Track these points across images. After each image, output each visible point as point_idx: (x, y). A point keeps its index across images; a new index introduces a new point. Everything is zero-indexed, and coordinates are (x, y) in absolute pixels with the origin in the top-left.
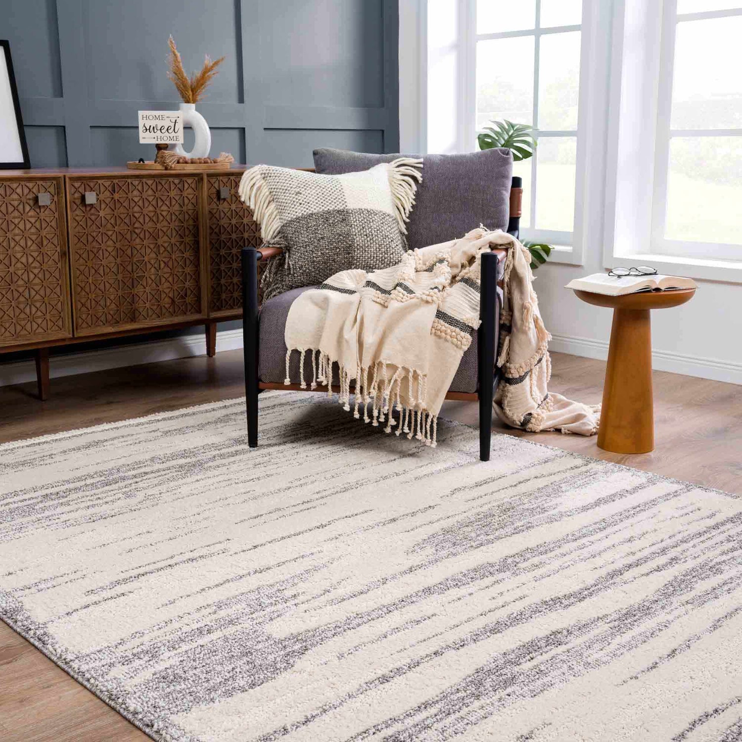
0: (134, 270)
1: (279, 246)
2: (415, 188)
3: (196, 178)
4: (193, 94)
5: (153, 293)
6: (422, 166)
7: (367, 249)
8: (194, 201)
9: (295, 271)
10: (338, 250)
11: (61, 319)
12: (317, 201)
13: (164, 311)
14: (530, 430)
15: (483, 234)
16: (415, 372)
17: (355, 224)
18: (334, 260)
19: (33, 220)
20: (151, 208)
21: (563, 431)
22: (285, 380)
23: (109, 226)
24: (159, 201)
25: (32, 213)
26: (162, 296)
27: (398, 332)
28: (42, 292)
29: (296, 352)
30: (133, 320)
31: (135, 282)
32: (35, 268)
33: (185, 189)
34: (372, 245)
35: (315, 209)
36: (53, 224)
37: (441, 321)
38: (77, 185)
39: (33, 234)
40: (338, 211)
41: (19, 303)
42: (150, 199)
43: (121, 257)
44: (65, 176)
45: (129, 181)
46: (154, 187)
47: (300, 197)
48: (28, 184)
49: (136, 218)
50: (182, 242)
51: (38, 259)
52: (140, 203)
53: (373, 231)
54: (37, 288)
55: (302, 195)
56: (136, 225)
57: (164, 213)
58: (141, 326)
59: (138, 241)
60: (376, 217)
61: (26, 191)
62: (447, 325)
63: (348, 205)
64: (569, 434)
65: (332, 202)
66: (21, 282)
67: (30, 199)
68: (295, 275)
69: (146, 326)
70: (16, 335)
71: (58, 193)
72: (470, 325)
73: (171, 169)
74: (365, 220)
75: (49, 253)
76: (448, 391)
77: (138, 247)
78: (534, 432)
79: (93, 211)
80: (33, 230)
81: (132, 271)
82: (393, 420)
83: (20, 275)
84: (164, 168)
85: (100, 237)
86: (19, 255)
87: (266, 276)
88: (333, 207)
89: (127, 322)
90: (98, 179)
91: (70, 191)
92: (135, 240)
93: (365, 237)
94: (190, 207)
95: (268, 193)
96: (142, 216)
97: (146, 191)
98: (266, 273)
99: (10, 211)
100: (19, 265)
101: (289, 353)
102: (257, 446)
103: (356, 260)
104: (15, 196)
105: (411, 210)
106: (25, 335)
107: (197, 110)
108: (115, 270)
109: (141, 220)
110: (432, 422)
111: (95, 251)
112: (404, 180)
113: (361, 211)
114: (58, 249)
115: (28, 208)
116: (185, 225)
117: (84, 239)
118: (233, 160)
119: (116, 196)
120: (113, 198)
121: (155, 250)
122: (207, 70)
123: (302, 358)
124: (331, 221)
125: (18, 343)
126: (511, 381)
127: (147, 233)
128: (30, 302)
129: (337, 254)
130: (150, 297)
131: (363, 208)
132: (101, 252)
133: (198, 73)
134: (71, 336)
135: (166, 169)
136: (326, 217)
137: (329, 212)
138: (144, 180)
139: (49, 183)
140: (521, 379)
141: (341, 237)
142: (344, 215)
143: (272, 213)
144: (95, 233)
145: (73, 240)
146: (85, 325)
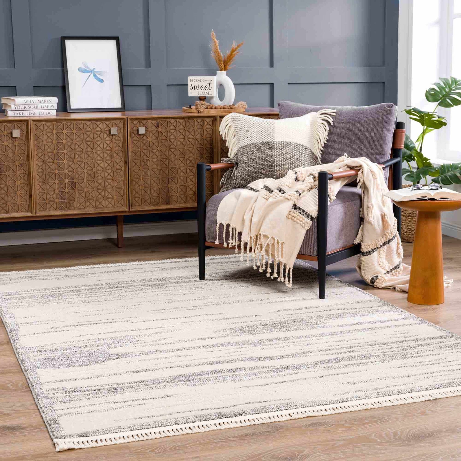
0: (170, 173)
1: (230, 162)
2: (328, 128)
3: (213, 119)
4: (225, 66)
5: (182, 187)
6: (335, 114)
7: (282, 166)
8: (211, 132)
9: (238, 178)
10: (264, 166)
11: (123, 200)
12: (257, 136)
13: (189, 199)
14: (376, 287)
15: (344, 160)
16: (278, 240)
17: (277, 150)
18: (261, 172)
19: (108, 143)
20: (182, 137)
21: (397, 289)
22: (216, 241)
23: (155, 147)
24: (187, 132)
25: (108, 139)
26: (187, 190)
27: (271, 216)
28: (112, 184)
29: (221, 225)
30: (168, 203)
31: (170, 180)
32: (109, 169)
33: (205, 125)
34: (286, 164)
35: (255, 141)
36: (121, 145)
37: (295, 212)
38: (135, 122)
39: (108, 150)
40: (268, 143)
41: (98, 189)
42: (181, 131)
43: (161, 165)
44: (127, 118)
45: (168, 120)
46: (184, 124)
47: (248, 133)
48: (106, 122)
49: (171, 142)
50: (202, 157)
51: (111, 164)
52: (175, 134)
53: (288, 155)
54: (109, 181)
55: (249, 132)
56: (172, 147)
57: (190, 140)
58: (172, 207)
59: (173, 156)
60: (292, 147)
61: (105, 126)
62: (298, 213)
63: (275, 139)
64: (400, 291)
65: (266, 137)
66: (100, 177)
67: (107, 131)
68: (238, 180)
69: (176, 207)
70: (96, 207)
71: (124, 127)
72: (310, 214)
73: (201, 113)
74: (284, 149)
75: (117, 161)
76: (298, 254)
77: (173, 159)
78: (378, 288)
79: (145, 138)
80: (108, 148)
81: (169, 174)
82: (270, 269)
83: (99, 173)
84: (197, 112)
85: (149, 154)
86: (99, 162)
87: (222, 180)
88: (266, 140)
89: (163, 204)
90: (149, 119)
91: (130, 126)
92: (170, 155)
93: (282, 159)
94: (208, 136)
95: (234, 130)
96: (176, 141)
97: (179, 127)
98: (223, 179)
99: (95, 137)
100: (99, 168)
101: (218, 225)
102: (204, 280)
103: (276, 172)
104: (98, 129)
105: (326, 142)
106: (101, 208)
107: (227, 75)
108: (157, 173)
109: (175, 143)
110: (289, 271)
111: (145, 161)
112: (323, 123)
113: (282, 143)
114: (123, 159)
115: (105, 136)
116: (204, 147)
117: (138, 154)
118: (247, 106)
119: (159, 129)
120: (157, 130)
121: (183, 162)
122: (233, 51)
123: (225, 229)
124: (262, 149)
125: (96, 212)
126: (364, 254)
127: (178, 151)
128: (105, 188)
129: (264, 169)
130: (179, 190)
131: (284, 141)
132: (149, 161)
133: (228, 52)
134: (127, 210)
135: (199, 112)
136: (260, 146)
137: (262, 143)
138: (178, 120)
139: (118, 122)
140: (370, 253)
141: (267, 158)
142: (271, 145)
143: (235, 142)
144: (145, 151)
145: (131, 155)
146: (137, 204)
